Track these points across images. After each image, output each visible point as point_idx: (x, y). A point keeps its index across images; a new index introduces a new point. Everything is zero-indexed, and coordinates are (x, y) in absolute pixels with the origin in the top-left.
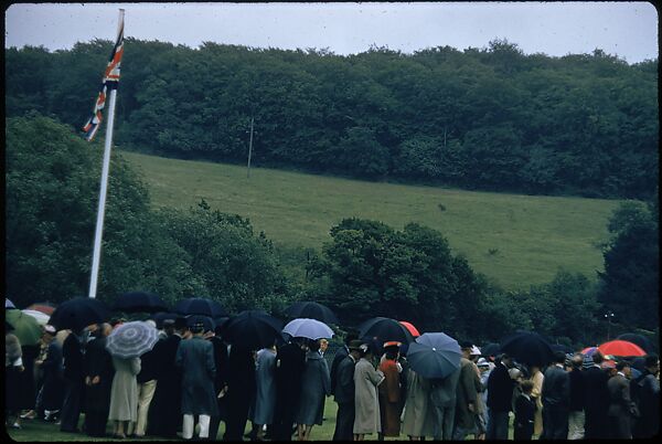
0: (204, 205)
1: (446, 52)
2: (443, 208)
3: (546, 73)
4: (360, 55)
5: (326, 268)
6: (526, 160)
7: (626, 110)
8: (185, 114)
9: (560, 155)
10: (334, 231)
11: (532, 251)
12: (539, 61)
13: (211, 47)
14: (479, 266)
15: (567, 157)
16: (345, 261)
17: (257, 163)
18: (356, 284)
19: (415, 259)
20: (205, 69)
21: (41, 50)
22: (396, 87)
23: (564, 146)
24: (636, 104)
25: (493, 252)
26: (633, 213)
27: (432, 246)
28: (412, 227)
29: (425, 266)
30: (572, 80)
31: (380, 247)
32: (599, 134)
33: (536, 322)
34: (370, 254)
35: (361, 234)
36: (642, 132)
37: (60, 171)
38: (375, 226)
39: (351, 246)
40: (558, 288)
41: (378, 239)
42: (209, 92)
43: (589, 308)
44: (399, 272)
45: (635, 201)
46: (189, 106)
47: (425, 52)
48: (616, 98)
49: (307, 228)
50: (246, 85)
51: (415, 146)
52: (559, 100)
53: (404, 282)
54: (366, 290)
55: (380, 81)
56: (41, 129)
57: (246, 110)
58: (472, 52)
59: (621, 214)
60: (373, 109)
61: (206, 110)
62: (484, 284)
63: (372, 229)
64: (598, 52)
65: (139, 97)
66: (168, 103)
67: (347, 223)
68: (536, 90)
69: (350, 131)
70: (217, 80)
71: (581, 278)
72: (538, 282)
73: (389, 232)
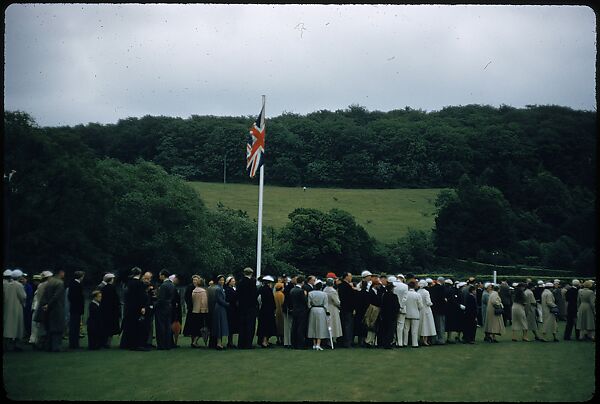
0: (221, 205)
1: (325, 114)
2: (336, 199)
3: (382, 120)
4: (278, 117)
5: (290, 236)
6: (376, 170)
7: (429, 139)
8: (185, 156)
9: (394, 166)
10: (291, 216)
11: (390, 219)
12: (377, 115)
13: (196, 118)
14: (371, 233)
15: (399, 168)
16: (299, 232)
18: (306, 245)
19: (338, 229)
20: (194, 129)
22: (301, 134)
23: (397, 161)
24: (434, 135)
25: (369, 222)
26: (448, 196)
27: (346, 221)
28: (335, 211)
29: (344, 232)
30: (400, 124)
31: (318, 222)
32: (415, 153)
33: (403, 260)
34: (312, 227)
35: (307, 217)
36: (439, 150)
37: (161, 191)
39: (301, 223)
40: (413, 240)
41: (317, 218)
42: (197, 143)
43: (431, 249)
44: (330, 236)
45: (448, 189)
46: (186, 151)
47: (314, 114)
48: (423, 132)
50: (217, 138)
51: (314, 166)
52: (393, 136)
53: (333, 242)
54: (312, 248)
55: (291, 130)
56: (146, 169)
57: (218, 152)
58: (340, 112)
59: (441, 197)
60: (290, 147)
61: (197, 153)
62: (374, 241)
63: (313, 213)
64: (407, 108)
65: (158, 148)
66: (174, 151)
67: (298, 211)
68: (379, 131)
69: (279, 160)
70: (201, 135)
71: (422, 233)
72: (401, 237)
73: (321, 214)
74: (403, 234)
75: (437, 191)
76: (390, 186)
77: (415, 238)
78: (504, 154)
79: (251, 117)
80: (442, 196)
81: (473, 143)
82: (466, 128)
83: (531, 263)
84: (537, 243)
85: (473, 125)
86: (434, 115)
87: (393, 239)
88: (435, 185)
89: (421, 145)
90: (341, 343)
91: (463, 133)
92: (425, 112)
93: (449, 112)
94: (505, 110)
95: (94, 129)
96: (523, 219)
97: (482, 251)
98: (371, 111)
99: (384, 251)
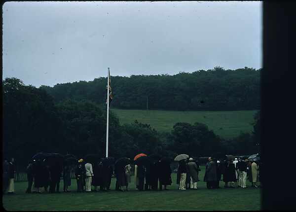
0: (136, 122)
1: (202, 72)
2: (205, 117)
4: (177, 75)
5: (173, 138)
6: (228, 101)
7: (256, 84)
8: (127, 97)
10: (174, 127)
11: (232, 127)
12: (229, 71)
13: (133, 76)
14: (217, 133)
15: (240, 100)
16: (178, 135)
17: (149, 109)
19: (199, 133)
20: (132, 83)
21: (85, 82)
22: (188, 83)
23: (238, 96)
25: (221, 129)
27: (202, 128)
28: (197, 123)
29: (202, 135)
30: (240, 76)
31: (188, 130)
33: (235, 148)
34: (185, 132)
35: (182, 127)
38: (186, 124)
39: (179, 131)
40: (241, 138)
41: (187, 128)
42: (134, 90)
44: (194, 137)
46: (128, 94)
47: (196, 72)
49: (166, 126)
50: (144, 86)
52: (236, 83)
53: (196, 140)
54: (185, 143)
55: (183, 81)
58: (209, 71)
59: (257, 114)
60: (182, 90)
61: (133, 95)
62: (219, 138)
64: (246, 68)
67: (178, 124)
68: (229, 80)
69: (176, 97)
70: (136, 86)
72: (235, 136)
73: (190, 125)
74: (237, 135)
79: (163, 75)
87: (231, 138)
92: (254, 70)
95: (82, 84)
98: (226, 70)
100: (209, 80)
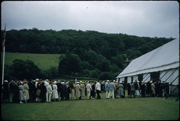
1: (25, 30)
2: (28, 57)
3: (43, 33)
4: (10, 31)
5: (13, 68)
6: (41, 48)
7: (57, 39)
9: (47, 47)
10: (13, 62)
11: (45, 63)
12: (42, 31)
14: (39, 67)
15: (48, 48)
16: (16, 67)
18: (18, 71)
19: (29, 66)
22: (17, 36)
23: (47, 45)
24: (59, 38)
25: (39, 64)
26: (62, 56)
27: (31, 63)
28: (28, 60)
29: (30, 67)
30: (48, 34)
31: (22, 64)
32: (53, 43)
33: (49, 75)
34: (20, 65)
35: (19, 62)
36: (60, 43)
39: (17, 64)
40: (52, 69)
43: (57, 72)
44: (26, 68)
45: (63, 54)
47: (21, 30)
48: (55, 37)
52: (46, 38)
53: (27, 70)
55: (14, 35)
58: (30, 30)
60: (14, 40)
62: (40, 70)
63: (21, 61)
64: (51, 30)
67: (16, 60)
68: (42, 36)
69: (10, 44)
71: (55, 67)
72: (48, 68)
73: (23, 61)
74: (49, 68)
75: (59, 55)
76: (45, 53)
77: (53, 69)
78: (79, 44)
80: (61, 57)
81: (71, 41)
82: (68, 36)
83: (87, 77)
84: (88, 71)
85: (70, 36)
86: (59, 32)
87: (46, 69)
88: (59, 53)
89: (54, 41)
90: (29, 101)
91: (67, 38)
92: (56, 31)
93: (63, 31)
94: (80, 31)
96: (84, 64)
97: (72, 73)
98: (39, 30)
99: (43, 73)
100: (30, 35)
